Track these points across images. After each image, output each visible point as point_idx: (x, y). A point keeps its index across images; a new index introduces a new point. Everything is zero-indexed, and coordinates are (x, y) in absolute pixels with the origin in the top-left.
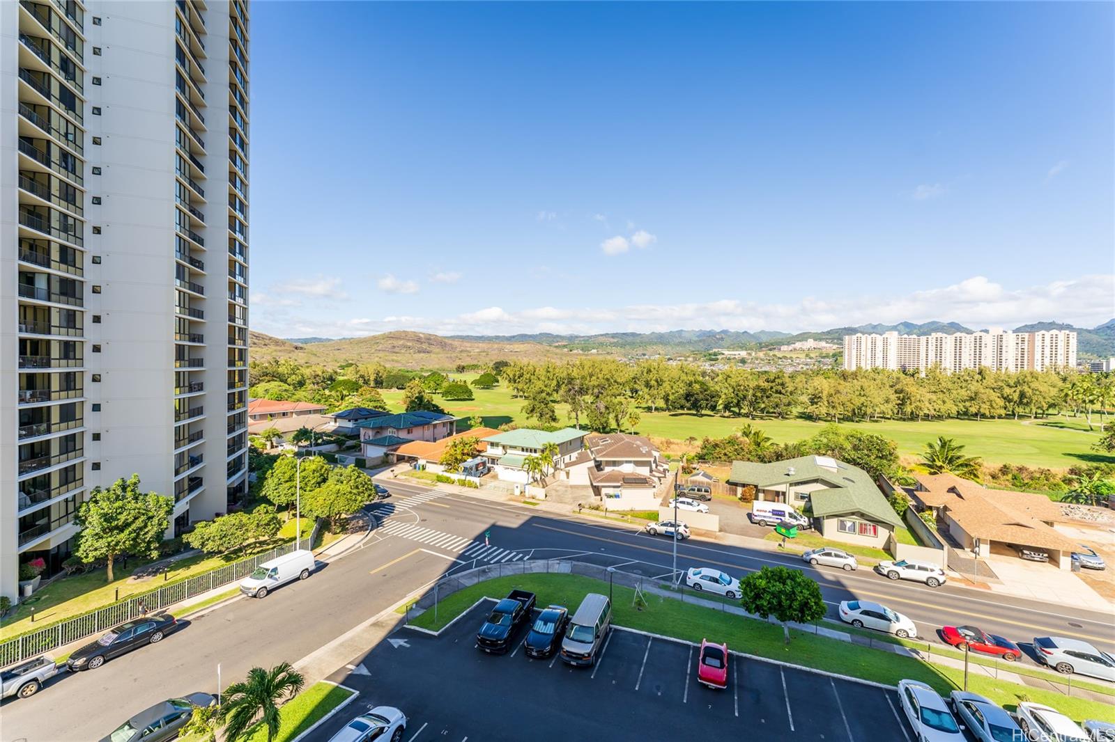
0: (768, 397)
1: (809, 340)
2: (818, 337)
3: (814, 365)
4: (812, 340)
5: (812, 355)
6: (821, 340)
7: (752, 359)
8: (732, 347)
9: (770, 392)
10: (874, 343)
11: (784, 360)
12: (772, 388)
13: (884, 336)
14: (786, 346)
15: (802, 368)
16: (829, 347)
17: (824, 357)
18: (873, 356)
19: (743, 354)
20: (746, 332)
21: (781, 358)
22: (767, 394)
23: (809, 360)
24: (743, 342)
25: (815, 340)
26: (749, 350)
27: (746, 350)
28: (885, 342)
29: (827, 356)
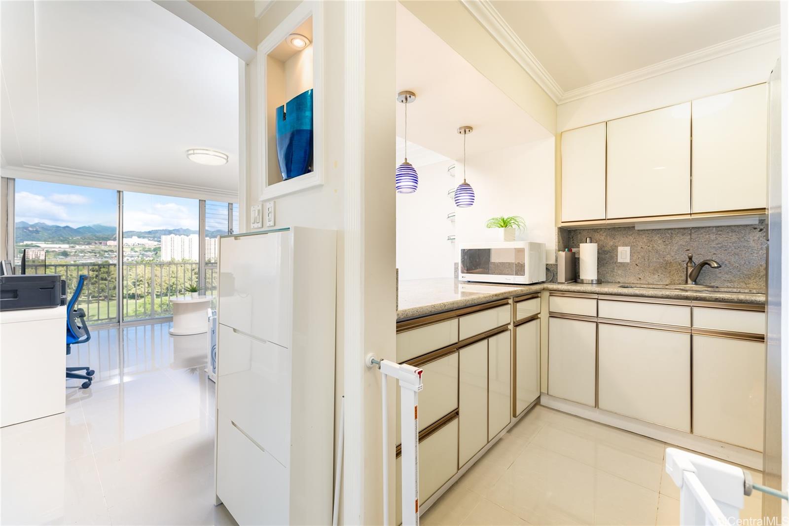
0: (93, 284)
1: (133, 237)
2: (140, 235)
3: (138, 257)
4: (136, 237)
5: (136, 249)
6: (144, 237)
7: (76, 252)
8: (50, 240)
9: (95, 279)
10: (183, 242)
11: (110, 253)
12: (97, 276)
13: (189, 237)
14: (112, 241)
15: (128, 259)
16: (152, 244)
17: (146, 251)
18: (183, 251)
19: (65, 247)
20: (67, 227)
21: (107, 252)
22: (93, 281)
23: (134, 253)
24: (65, 236)
25: (139, 237)
26: (72, 243)
27: (68, 243)
28: (190, 241)
29: (149, 250)
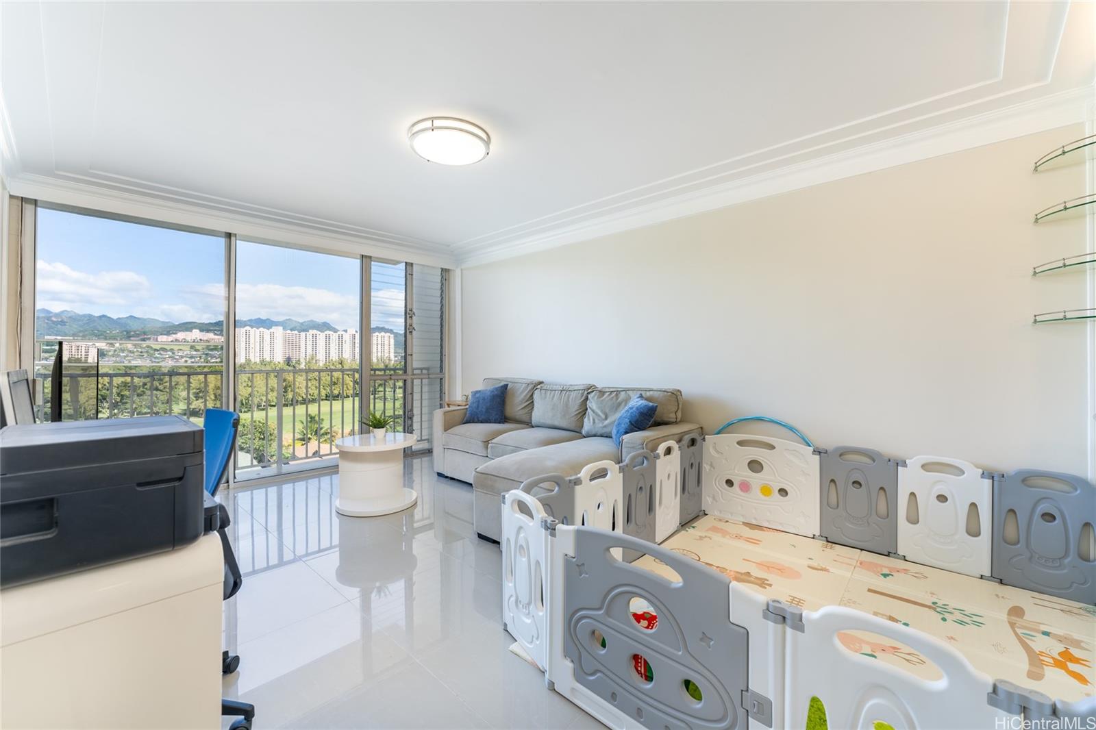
0: (139, 395)
1: (194, 330)
2: (205, 328)
3: (200, 357)
4: (198, 331)
5: (198, 348)
6: (208, 331)
7: (115, 351)
8: (81, 334)
9: (141, 389)
10: (262, 337)
11: (162, 352)
12: (145, 384)
13: (271, 330)
14: (165, 336)
15: (186, 361)
16: (219, 339)
17: (212, 350)
18: (262, 350)
20: (104, 316)
21: (158, 351)
22: (139, 391)
23: (195, 353)
24: (100, 329)
25: (202, 330)
26: (110, 339)
27: (106, 339)
28: (272, 336)
29: (215, 348)
